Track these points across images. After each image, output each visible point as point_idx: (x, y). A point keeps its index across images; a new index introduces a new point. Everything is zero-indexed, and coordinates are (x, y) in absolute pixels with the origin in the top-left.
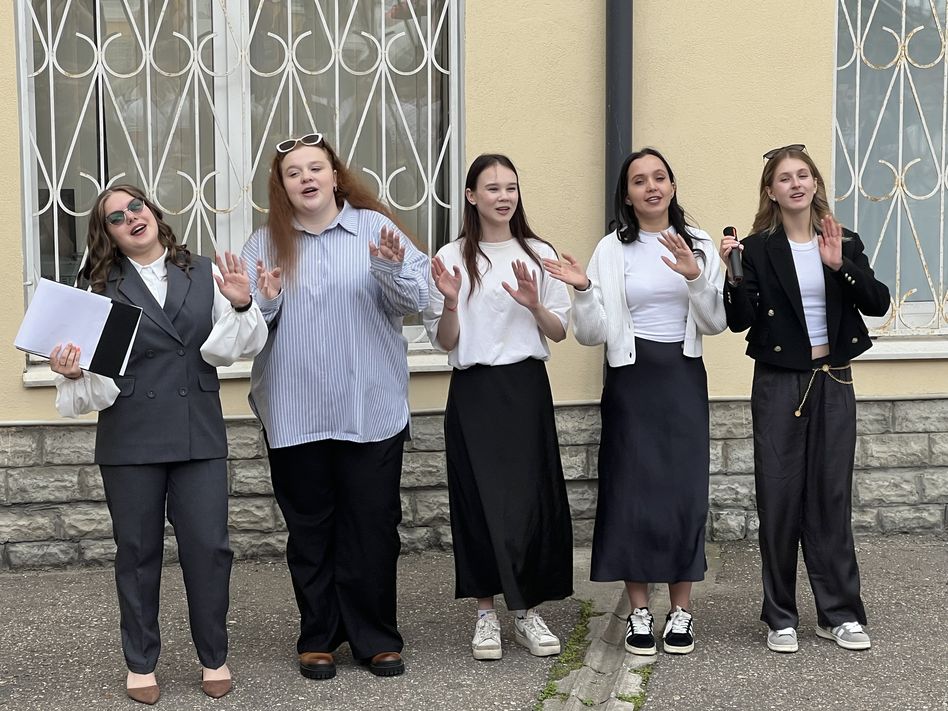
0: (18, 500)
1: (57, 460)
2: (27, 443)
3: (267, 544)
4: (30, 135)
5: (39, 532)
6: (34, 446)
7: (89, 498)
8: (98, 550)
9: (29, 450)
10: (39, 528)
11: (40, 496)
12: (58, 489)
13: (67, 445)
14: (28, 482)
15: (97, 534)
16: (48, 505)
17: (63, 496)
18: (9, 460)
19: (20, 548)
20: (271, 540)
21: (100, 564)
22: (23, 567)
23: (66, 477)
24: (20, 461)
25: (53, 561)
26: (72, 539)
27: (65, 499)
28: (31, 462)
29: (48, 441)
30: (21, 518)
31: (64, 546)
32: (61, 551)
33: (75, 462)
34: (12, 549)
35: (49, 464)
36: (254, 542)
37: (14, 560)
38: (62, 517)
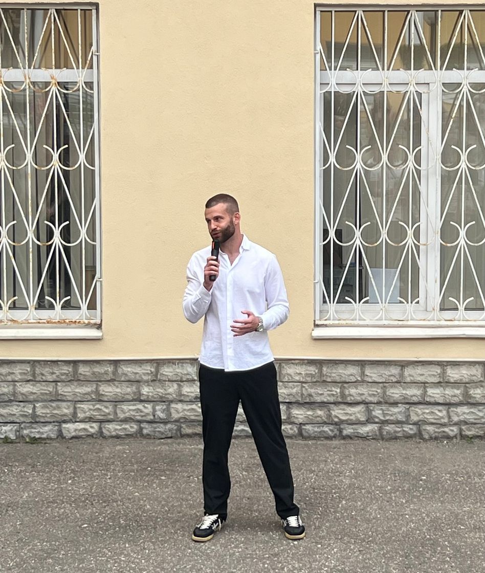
0: (308, 400)
1: (329, 380)
2: (312, 370)
3: (444, 432)
4: (319, 202)
5: (318, 419)
6: (317, 371)
7: (346, 401)
8: (349, 430)
9: (314, 373)
10: (318, 417)
11: (318, 399)
12: (329, 395)
13: (334, 371)
14: (313, 391)
15: (349, 422)
16: (323, 405)
17: (332, 399)
18: (303, 378)
19: (307, 427)
20: (446, 430)
21: (351, 438)
22: (309, 438)
23: (333, 389)
24: (309, 379)
25: (325, 435)
26: (336, 424)
27: (332, 401)
28: (315, 380)
29: (325, 369)
30: (308, 410)
31: (331, 427)
32: (330, 430)
33: (338, 381)
34: (304, 427)
35: (324, 381)
36: (436, 430)
37: (305, 434)
38: (331, 411)
